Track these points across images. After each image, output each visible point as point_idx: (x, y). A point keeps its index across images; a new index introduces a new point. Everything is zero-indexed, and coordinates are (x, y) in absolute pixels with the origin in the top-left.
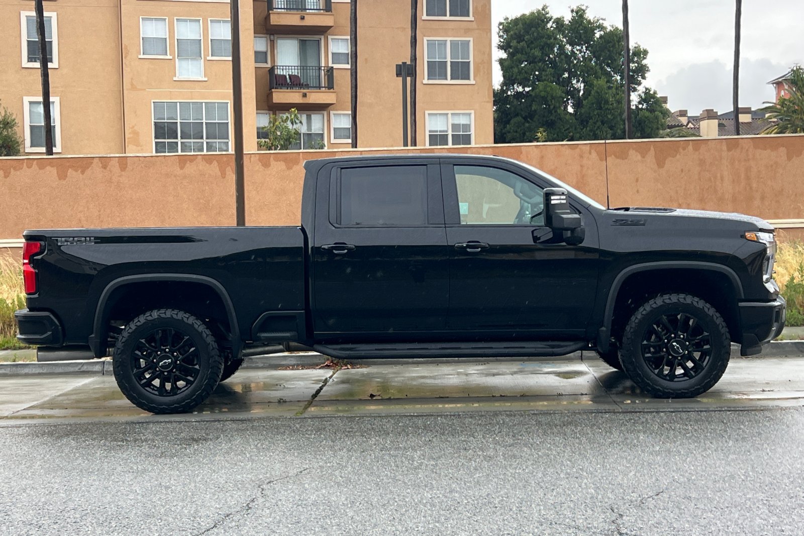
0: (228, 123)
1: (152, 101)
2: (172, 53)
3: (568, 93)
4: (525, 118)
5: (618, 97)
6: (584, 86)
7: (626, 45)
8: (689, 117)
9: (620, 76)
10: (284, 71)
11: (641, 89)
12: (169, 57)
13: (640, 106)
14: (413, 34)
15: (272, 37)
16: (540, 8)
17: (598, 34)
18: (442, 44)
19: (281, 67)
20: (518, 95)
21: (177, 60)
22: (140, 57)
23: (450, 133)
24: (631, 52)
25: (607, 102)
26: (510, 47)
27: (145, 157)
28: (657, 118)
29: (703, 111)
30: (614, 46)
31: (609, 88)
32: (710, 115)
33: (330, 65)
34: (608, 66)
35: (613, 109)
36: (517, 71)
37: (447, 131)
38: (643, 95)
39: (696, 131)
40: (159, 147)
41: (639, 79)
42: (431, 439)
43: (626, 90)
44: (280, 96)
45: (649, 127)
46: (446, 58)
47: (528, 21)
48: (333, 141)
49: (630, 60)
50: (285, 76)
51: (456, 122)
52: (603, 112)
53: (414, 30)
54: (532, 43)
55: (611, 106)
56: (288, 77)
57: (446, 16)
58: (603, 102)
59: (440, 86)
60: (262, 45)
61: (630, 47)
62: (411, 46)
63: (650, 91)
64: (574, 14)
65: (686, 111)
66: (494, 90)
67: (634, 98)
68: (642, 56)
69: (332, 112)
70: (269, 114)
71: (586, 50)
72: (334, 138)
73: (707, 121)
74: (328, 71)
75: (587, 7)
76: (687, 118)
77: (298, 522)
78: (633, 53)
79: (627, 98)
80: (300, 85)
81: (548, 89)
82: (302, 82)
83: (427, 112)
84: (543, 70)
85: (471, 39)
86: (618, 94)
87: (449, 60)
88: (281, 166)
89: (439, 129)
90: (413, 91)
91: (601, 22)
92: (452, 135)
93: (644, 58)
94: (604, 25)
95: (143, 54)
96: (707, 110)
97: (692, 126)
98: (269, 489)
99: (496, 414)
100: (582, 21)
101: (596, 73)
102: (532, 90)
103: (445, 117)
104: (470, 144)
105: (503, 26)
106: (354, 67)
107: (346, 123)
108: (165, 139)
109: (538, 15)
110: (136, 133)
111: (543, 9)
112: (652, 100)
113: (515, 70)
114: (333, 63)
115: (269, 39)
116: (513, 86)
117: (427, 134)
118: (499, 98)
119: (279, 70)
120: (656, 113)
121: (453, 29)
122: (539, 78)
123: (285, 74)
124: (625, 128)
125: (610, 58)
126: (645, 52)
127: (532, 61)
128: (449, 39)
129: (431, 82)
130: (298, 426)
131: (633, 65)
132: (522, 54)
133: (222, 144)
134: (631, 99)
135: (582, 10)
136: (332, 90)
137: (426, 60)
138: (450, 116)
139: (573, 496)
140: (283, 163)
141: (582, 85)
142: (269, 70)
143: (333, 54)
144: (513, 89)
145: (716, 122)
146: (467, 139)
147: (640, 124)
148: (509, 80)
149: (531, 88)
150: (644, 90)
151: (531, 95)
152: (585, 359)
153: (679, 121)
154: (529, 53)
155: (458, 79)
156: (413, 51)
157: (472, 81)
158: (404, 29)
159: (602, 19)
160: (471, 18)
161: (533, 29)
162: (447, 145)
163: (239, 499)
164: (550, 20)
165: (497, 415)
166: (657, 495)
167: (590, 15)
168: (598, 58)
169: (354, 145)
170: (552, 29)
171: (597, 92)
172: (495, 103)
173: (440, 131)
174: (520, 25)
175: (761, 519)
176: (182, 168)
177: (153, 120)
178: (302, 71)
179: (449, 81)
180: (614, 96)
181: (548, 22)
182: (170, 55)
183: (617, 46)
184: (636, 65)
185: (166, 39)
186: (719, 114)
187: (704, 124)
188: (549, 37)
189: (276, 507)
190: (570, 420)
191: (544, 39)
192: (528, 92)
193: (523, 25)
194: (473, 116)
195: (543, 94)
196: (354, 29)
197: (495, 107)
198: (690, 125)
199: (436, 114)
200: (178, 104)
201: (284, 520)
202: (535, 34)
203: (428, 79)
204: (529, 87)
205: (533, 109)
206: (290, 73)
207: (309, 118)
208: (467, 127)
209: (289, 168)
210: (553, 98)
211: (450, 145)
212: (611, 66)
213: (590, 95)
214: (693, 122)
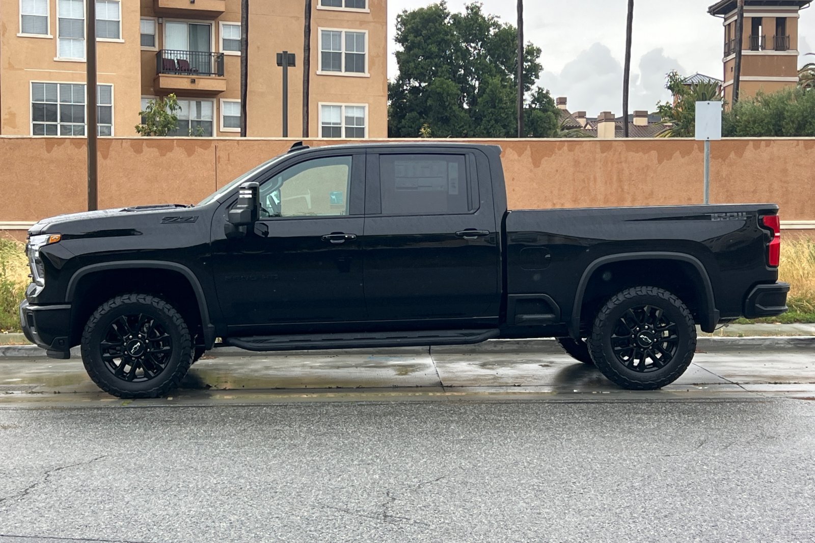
0: (111, 107)
1: (31, 81)
2: (54, 33)
3: (463, 90)
4: (420, 114)
5: (512, 96)
6: (479, 84)
7: (520, 44)
8: (587, 119)
9: (514, 74)
10: (172, 55)
11: (534, 88)
12: (49, 36)
13: (533, 106)
14: (307, 24)
15: (160, 20)
16: (438, 3)
17: (492, 31)
18: (336, 35)
19: (169, 52)
20: (414, 90)
21: (58, 40)
22: (19, 35)
23: (343, 126)
24: (525, 50)
25: (501, 100)
26: (407, 41)
27: (10, 139)
28: (549, 117)
29: (601, 113)
30: (508, 45)
31: (504, 87)
32: (607, 117)
33: (221, 51)
34: (502, 63)
35: (507, 108)
36: (413, 66)
37: (340, 124)
38: (536, 95)
39: (594, 132)
40: (37, 129)
41: (532, 78)
42: (246, 428)
43: (519, 90)
44: (168, 81)
45: (542, 127)
46: (340, 50)
47: (426, 16)
48: (222, 129)
49: (523, 59)
50: (173, 60)
51: (350, 115)
52: (497, 111)
53: (307, 20)
54: (429, 38)
55: (504, 105)
56: (176, 62)
57: (341, 6)
58: (497, 101)
59: (334, 77)
60: (149, 28)
61: (525, 46)
62: (305, 36)
63: (542, 90)
64: (469, 11)
65: (585, 113)
66: (389, 85)
67: (528, 97)
68: (535, 54)
69: (222, 100)
70: (156, 99)
71: (481, 47)
72: (224, 127)
73: (604, 123)
74: (218, 57)
75: (481, 4)
76: (585, 119)
77: (71, 507)
78: (526, 52)
79: (520, 98)
80: (188, 70)
81: (445, 86)
82: (190, 68)
83: (320, 104)
84: (440, 67)
85: (367, 32)
86: (512, 93)
87: (343, 51)
88: (155, 152)
89: (332, 121)
90: (306, 82)
91: (496, 19)
92: (346, 128)
93: (537, 57)
94: (499, 23)
95: (23, 32)
96: (604, 112)
97: (590, 128)
98: (55, 475)
99: (323, 404)
100: (477, 19)
101: (490, 71)
102: (429, 85)
103: (339, 109)
104: (364, 137)
105: (402, 18)
106: (244, 55)
107: (236, 111)
108: (43, 121)
109: (436, 10)
110: (13, 115)
111: (441, 5)
112: (545, 100)
113: (412, 65)
114: (224, 50)
115: (157, 21)
116: (409, 81)
117: (320, 126)
118: (394, 92)
119: (167, 54)
120: (549, 113)
121: (348, 21)
122: (435, 74)
123: (172, 58)
124: (517, 127)
125: (505, 56)
126: (539, 51)
127: (428, 56)
128: (344, 30)
129: (325, 73)
130: (117, 415)
131: (526, 64)
132: (419, 48)
133: (105, 128)
134: (524, 98)
135: (477, 7)
136: (222, 77)
137: (320, 50)
138: (343, 108)
139: (356, 481)
140: (155, 150)
141: (477, 83)
142: (157, 54)
143: (224, 40)
144: (409, 84)
145: (613, 124)
146: (360, 132)
147: (533, 124)
148: (405, 74)
149: (427, 84)
150: (537, 90)
151: (427, 91)
152: (433, 353)
153: (578, 123)
154: (426, 48)
155: (353, 71)
156: (307, 41)
157: (367, 74)
158: (298, 18)
159: (497, 17)
160: (367, 10)
161: (430, 24)
162: (340, 137)
163: (19, 485)
164: (447, 16)
165: (323, 406)
166: (437, 480)
167: (485, 13)
168: (492, 56)
169: (244, 134)
170: (449, 25)
171: (491, 90)
172: (390, 97)
173: (333, 124)
174: (418, 20)
175: (525, 502)
176: (49, 151)
177: (31, 101)
178: (191, 56)
179: (343, 73)
180: (508, 95)
181: (445, 18)
182: (51, 34)
183: (511, 45)
184: (529, 64)
185: (47, 17)
186: (616, 117)
187: (601, 126)
188: (446, 34)
189: (54, 492)
190: (392, 410)
191: (441, 35)
192: (424, 87)
193: (420, 19)
194: (367, 109)
195: (438, 90)
196: (245, 16)
197: (390, 102)
198: (588, 127)
199: (330, 106)
200: (58, 85)
201: (57, 505)
202: (433, 30)
203: (322, 70)
204: (425, 82)
205: (428, 104)
206: (179, 58)
207: (199, 106)
208: (361, 120)
209: (163, 155)
210: (448, 95)
211: (343, 137)
212: (506, 64)
213: (484, 93)
214: (591, 124)
